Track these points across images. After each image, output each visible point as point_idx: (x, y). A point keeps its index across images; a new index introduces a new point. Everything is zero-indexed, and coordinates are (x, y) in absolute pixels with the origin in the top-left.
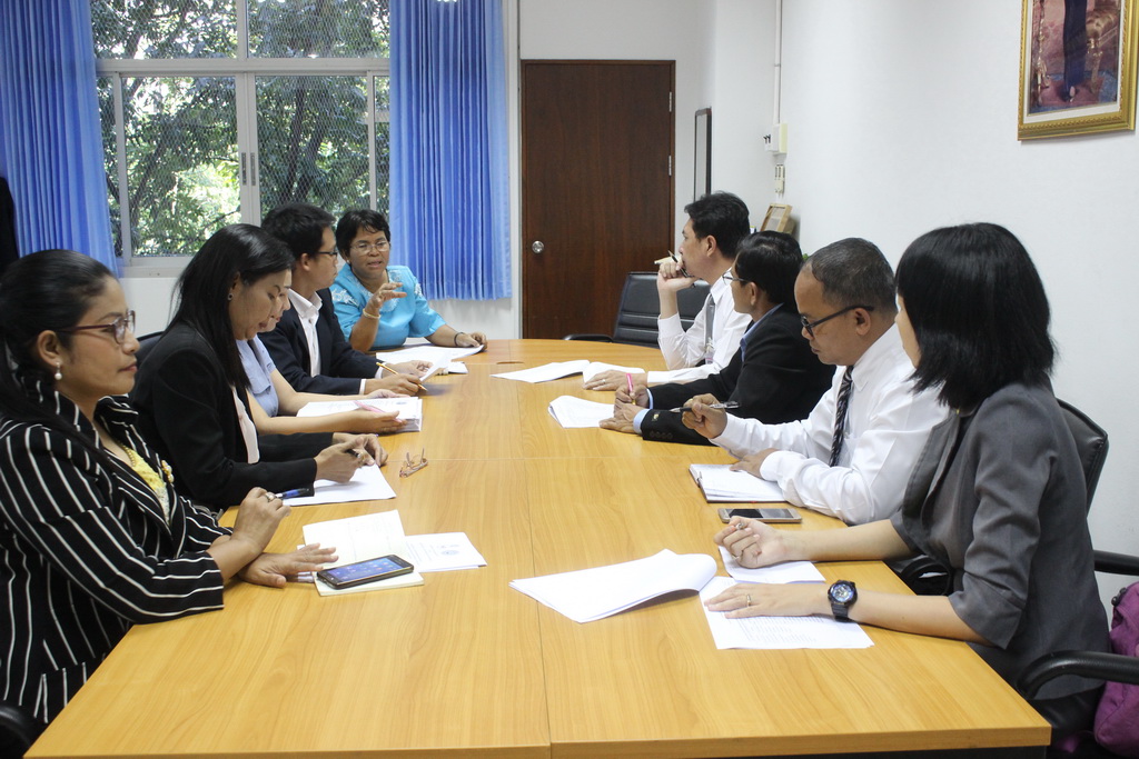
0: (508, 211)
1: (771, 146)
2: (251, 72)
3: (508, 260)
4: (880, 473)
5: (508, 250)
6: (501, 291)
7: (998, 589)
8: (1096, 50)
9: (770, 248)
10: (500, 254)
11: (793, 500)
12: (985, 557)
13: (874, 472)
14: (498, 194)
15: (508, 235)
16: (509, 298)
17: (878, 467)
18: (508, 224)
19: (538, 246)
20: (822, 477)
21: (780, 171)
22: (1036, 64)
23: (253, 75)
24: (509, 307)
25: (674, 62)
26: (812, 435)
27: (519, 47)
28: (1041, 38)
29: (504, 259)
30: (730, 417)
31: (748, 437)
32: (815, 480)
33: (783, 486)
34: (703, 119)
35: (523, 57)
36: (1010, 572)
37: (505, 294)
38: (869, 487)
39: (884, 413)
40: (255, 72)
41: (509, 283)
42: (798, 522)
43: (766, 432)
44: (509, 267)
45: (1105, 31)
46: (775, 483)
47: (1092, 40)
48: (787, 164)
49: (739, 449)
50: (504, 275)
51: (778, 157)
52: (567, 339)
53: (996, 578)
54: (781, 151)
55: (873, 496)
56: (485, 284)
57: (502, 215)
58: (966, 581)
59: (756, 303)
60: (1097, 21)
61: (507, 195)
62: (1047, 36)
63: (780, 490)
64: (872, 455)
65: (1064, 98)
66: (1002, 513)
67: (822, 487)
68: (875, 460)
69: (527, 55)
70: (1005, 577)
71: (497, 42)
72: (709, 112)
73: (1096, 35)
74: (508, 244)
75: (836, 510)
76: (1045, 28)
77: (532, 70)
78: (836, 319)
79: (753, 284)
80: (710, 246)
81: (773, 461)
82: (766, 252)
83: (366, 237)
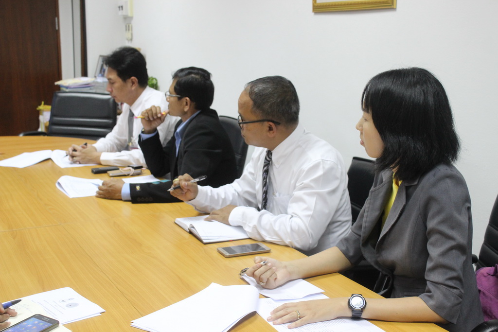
1: (124, 12)
4: (312, 216)
7: (451, 290)
9: (197, 77)
11: (257, 237)
12: (440, 271)
13: (308, 216)
17: (311, 213)
20: (275, 221)
21: (128, 28)
26: (241, 194)
31: (209, 198)
32: (271, 224)
33: (247, 229)
36: (457, 278)
38: (307, 225)
39: (307, 181)
42: (268, 252)
46: (240, 227)
49: (204, 206)
51: (127, 19)
52: (21, 135)
53: (450, 283)
54: (130, 15)
55: (310, 231)
58: (430, 286)
63: (245, 232)
64: (305, 206)
66: (452, 243)
67: (276, 229)
68: (307, 209)
70: (454, 281)
75: (287, 241)
78: (256, 124)
79: (188, 98)
80: (133, 83)
81: (238, 214)
82: (196, 79)
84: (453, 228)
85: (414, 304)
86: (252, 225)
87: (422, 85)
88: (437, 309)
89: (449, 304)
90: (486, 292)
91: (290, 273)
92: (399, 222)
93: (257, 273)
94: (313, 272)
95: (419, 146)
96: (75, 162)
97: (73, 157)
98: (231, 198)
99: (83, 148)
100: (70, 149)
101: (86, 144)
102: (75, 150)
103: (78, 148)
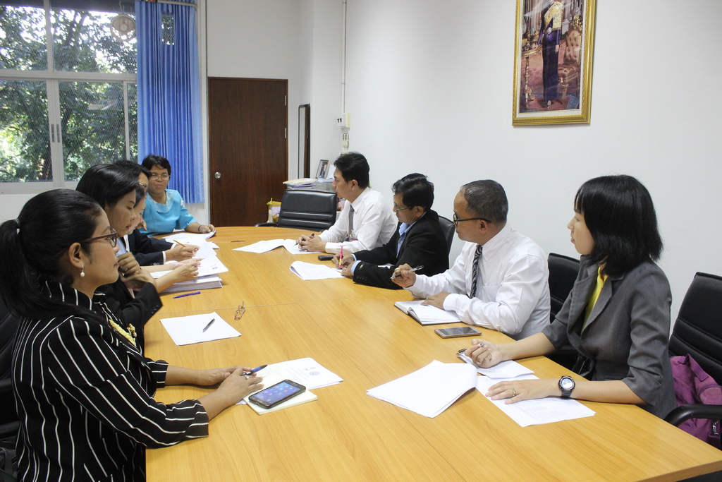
0: (202, 157)
1: (342, 124)
2: (56, 79)
3: (202, 182)
4: (519, 305)
5: (202, 177)
6: (199, 199)
7: (653, 376)
8: (564, 83)
10: (198, 179)
11: (468, 321)
12: (643, 358)
13: (515, 304)
14: (197, 147)
15: (202, 169)
16: (203, 202)
17: (517, 302)
18: (202, 164)
19: (218, 175)
20: (485, 308)
21: (345, 137)
22: (524, 89)
23: (57, 81)
24: (203, 208)
25: (287, 81)
26: (452, 282)
27: (207, 70)
28: (527, 76)
29: (200, 182)
30: (417, 275)
31: (424, 286)
32: (482, 310)
33: (459, 314)
34: (303, 110)
35: (209, 75)
36: (659, 366)
37: (201, 200)
38: (514, 312)
39: (514, 273)
40: (58, 79)
41: (203, 195)
42: (479, 335)
44: (203, 186)
45: (569, 75)
46: (453, 312)
47: (562, 79)
48: (350, 133)
50: (200, 190)
51: (344, 130)
52: (257, 226)
53: (652, 370)
54: (347, 126)
55: (517, 318)
56: (191, 195)
57: (199, 159)
60: (565, 69)
61: (201, 148)
62: (531, 75)
63: (457, 316)
64: (513, 295)
65: (543, 105)
66: (654, 334)
67: (487, 314)
68: (515, 298)
69: (211, 74)
70: (655, 368)
71: (195, 67)
72: (308, 108)
73: (564, 76)
74: (202, 174)
76: (530, 71)
77: (214, 83)
78: (470, 222)
80: (354, 185)
81: (451, 300)
83: (157, 171)
84: (655, 320)
85: (617, 387)
86: (464, 310)
87: (631, 190)
88: (638, 392)
89: (650, 389)
90: (677, 378)
91: (503, 355)
92: (604, 313)
93: (474, 353)
94: (523, 354)
95: (627, 245)
96: (303, 250)
97: (302, 245)
98: (443, 286)
99: (311, 238)
100: (300, 239)
101: (313, 235)
102: (304, 240)
103: (307, 238)
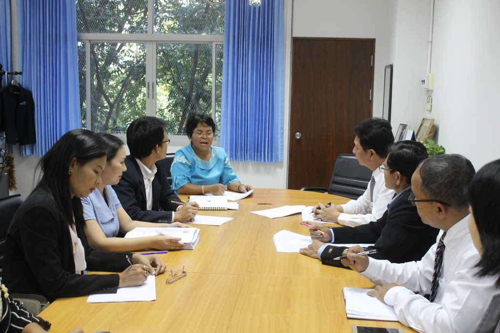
0: (283, 116)
1: (425, 86)
2: (154, 41)
3: (282, 142)
4: (460, 312)
5: (282, 137)
6: (278, 158)
9: (408, 151)
10: (278, 138)
13: (456, 310)
14: (278, 107)
15: (282, 129)
16: (282, 162)
17: (459, 307)
18: (283, 123)
19: (298, 135)
20: (422, 309)
21: (430, 100)
23: (155, 42)
24: (281, 167)
25: (374, 40)
27: (292, 31)
29: (280, 142)
30: (371, 259)
31: (382, 272)
32: (417, 311)
34: (389, 70)
35: (295, 35)
37: (280, 160)
38: (452, 320)
39: (464, 271)
40: (156, 41)
41: (282, 154)
43: (394, 270)
44: (282, 146)
46: (392, 307)
48: (434, 95)
49: (376, 279)
50: (280, 150)
51: (429, 92)
52: (302, 190)
54: (430, 89)
55: (455, 327)
56: (269, 154)
57: (280, 118)
59: (400, 184)
61: (283, 108)
64: (455, 299)
67: (421, 317)
68: (457, 302)
69: (297, 34)
71: (280, 28)
72: (391, 67)
74: (282, 134)
77: (298, 42)
79: (398, 173)
80: (372, 154)
82: (407, 153)
83: (202, 128)
97: (317, 214)
99: (327, 207)
101: (330, 204)
102: (319, 208)
103: (322, 206)
